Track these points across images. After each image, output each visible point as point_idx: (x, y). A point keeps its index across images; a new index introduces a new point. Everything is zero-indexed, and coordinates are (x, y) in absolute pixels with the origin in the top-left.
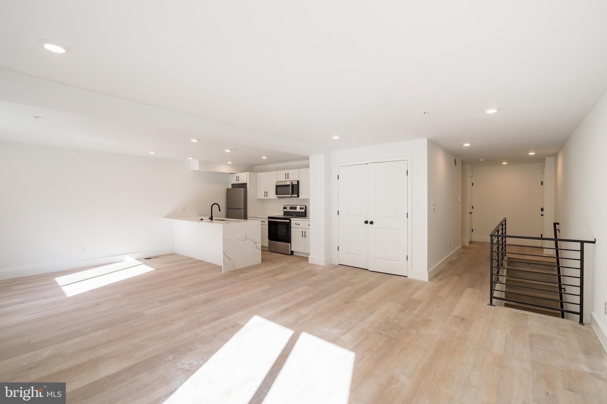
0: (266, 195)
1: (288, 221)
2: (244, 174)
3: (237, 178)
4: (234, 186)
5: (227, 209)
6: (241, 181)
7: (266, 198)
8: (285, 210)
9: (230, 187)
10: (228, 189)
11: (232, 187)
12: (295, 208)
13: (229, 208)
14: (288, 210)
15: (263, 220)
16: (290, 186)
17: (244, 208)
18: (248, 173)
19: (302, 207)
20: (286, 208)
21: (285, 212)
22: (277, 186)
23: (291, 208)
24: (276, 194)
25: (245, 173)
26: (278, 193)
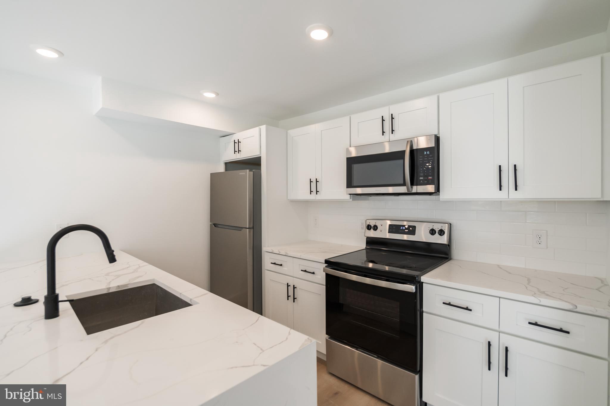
0: (314, 189)
1: (411, 288)
2: (255, 131)
3: (237, 145)
4: (230, 165)
5: (211, 225)
6: (246, 153)
7: (313, 197)
8: (372, 234)
9: (221, 169)
10: (214, 176)
11: (226, 169)
12: (412, 230)
13: (215, 225)
14: (383, 233)
15: (310, 267)
16: (403, 158)
17: (251, 226)
18: (263, 128)
19: (437, 227)
20: (375, 228)
21: (370, 242)
22: (351, 162)
23: (394, 229)
24: (350, 185)
25: (257, 129)
26: (355, 182)
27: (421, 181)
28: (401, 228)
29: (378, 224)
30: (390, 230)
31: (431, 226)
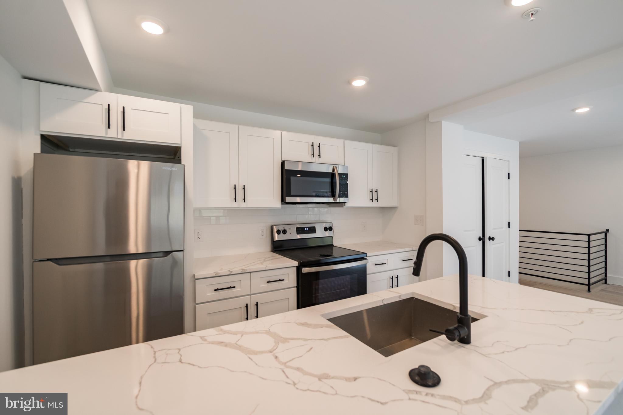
0: (240, 197)
8: (282, 237)
12: (312, 230)
14: (293, 235)
19: (327, 226)
20: (285, 232)
23: (300, 231)
24: (284, 194)
27: (342, 195)
28: (306, 229)
29: (286, 228)
30: (298, 232)
31: (324, 225)
